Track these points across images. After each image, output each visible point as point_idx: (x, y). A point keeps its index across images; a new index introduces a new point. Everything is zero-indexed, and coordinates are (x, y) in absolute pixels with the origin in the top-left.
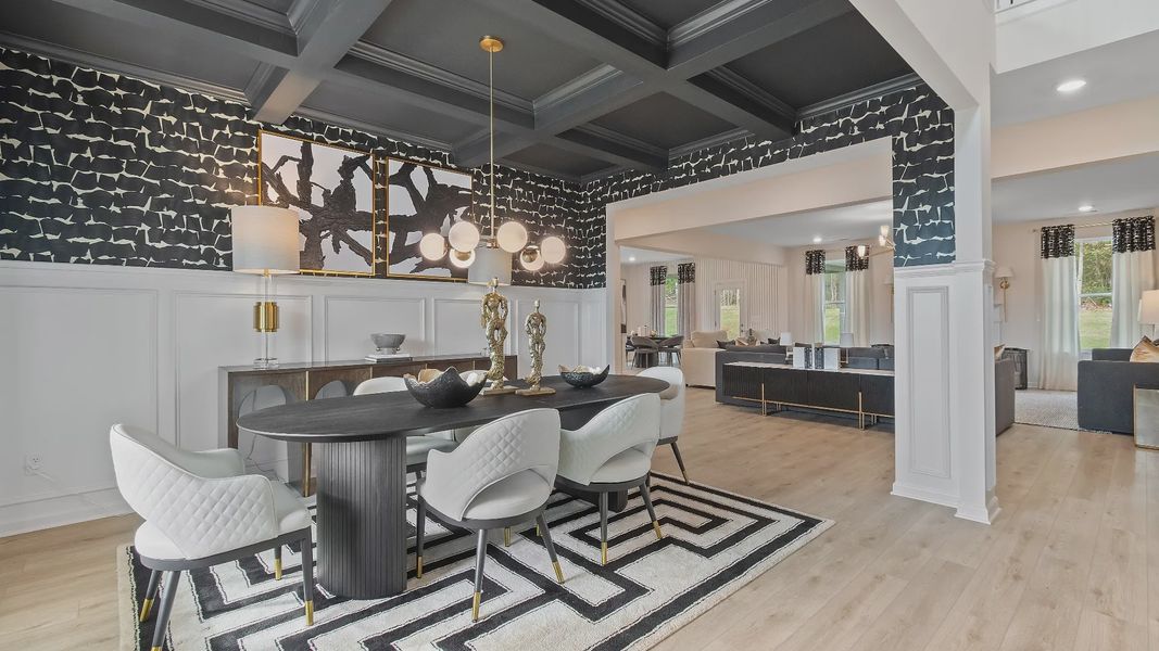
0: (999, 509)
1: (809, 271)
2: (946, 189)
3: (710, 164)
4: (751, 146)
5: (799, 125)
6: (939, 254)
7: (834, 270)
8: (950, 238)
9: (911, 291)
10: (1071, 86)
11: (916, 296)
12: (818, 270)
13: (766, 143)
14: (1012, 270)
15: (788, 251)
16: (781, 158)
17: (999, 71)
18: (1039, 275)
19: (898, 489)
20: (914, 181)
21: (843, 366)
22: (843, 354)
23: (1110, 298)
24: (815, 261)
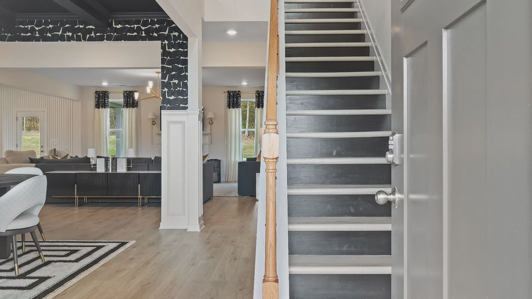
0: (204, 226)
1: (98, 106)
2: (184, 74)
3: (50, 31)
4: (81, 26)
5: (112, 21)
6: (181, 105)
7: (115, 106)
8: (186, 98)
9: (169, 123)
10: (232, 33)
11: (172, 126)
12: (104, 106)
13: (91, 27)
14: (214, 114)
15: (81, 89)
16: (101, 39)
17: (205, 20)
18: (226, 117)
19: (163, 226)
20: (171, 67)
21: (129, 169)
22: (129, 161)
23: (253, 132)
24: (102, 99)
